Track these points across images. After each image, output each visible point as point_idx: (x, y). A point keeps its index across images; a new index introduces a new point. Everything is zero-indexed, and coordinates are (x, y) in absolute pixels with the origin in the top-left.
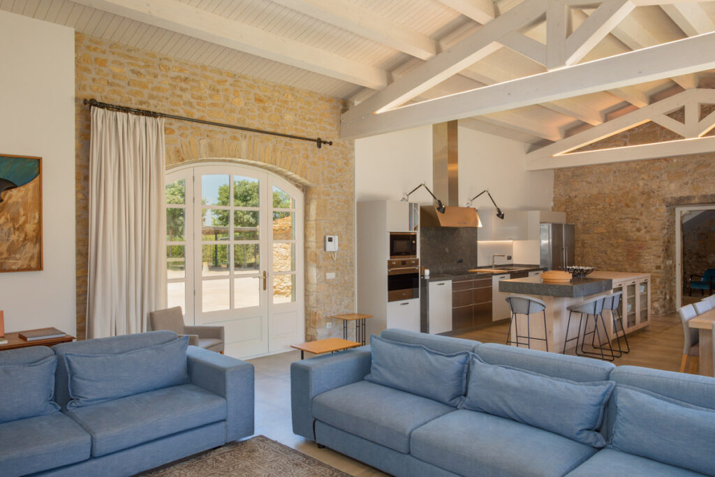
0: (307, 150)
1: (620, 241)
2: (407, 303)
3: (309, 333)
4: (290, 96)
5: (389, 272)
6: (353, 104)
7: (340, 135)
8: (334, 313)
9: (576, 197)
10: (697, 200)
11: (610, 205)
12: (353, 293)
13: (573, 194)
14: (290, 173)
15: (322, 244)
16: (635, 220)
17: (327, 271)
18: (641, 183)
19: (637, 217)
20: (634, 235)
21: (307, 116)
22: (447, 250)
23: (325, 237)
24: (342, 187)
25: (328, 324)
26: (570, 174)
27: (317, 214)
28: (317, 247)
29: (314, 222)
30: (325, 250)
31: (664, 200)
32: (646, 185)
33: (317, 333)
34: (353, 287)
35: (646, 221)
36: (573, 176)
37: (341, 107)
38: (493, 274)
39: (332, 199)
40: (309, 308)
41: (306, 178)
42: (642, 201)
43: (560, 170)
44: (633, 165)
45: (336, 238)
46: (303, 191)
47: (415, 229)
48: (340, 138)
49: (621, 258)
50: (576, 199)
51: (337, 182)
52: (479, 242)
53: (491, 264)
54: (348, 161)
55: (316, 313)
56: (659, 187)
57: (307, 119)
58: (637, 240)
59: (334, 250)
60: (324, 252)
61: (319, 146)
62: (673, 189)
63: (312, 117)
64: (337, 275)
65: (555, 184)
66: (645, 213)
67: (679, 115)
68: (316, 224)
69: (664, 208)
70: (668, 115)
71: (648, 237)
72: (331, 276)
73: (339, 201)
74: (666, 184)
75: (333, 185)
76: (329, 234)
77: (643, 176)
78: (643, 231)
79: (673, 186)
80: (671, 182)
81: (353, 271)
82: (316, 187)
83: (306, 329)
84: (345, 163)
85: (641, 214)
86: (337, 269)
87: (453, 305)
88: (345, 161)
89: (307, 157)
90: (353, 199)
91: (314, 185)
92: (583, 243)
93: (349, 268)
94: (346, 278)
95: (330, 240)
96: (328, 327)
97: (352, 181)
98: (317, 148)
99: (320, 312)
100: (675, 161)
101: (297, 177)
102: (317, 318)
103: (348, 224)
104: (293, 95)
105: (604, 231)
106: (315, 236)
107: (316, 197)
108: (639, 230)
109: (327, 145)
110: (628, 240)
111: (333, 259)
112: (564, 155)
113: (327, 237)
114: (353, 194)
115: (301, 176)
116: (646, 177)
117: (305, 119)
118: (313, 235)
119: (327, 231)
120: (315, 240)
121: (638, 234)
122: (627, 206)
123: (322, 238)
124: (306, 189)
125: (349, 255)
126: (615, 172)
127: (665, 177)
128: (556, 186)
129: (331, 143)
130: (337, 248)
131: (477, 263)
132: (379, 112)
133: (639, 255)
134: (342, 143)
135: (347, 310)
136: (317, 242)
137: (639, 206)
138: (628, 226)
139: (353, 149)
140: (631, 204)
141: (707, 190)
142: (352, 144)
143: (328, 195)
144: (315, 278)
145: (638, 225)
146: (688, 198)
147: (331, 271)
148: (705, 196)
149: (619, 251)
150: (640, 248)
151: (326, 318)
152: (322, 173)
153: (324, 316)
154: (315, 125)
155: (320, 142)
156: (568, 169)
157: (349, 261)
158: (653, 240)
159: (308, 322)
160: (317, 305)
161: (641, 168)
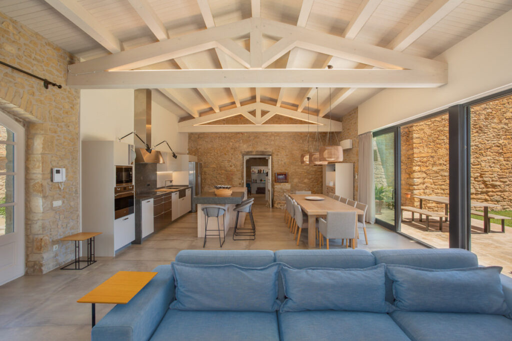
0: (33, 87)
1: (223, 171)
2: (128, 218)
3: (30, 259)
4: (11, 28)
5: (115, 197)
6: (79, 60)
7: (66, 81)
8: (60, 235)
9: (200, 148)
10: (254, 153)
11: (217, 154)
12: (78, 216)
13: (198, 147)
14: (11, 105)
15: (49, 176)
16: (229, 161)
17: (54, 199)
18: (231, 144)
19: (230, 160)
20: (229, 169)
21: (33, 56)
22: (142, 178)
23: (52, 170)
24: (69, 127)
25: (54, 247)
26: (197, 136)
27: (44, 148)
28: (43, 179)
29: (40, 156)
30: (52, 181)
31: (241, 152)
32: (233, 145)
33: (43, 258)
34: (77, 211)
35: (234, 162)
36: (198, 137)
37: (68, 59)
38: (172, 192)
39: (58, 136)
40: (31, 237)
41: (31, 113)
42: (232, 152)
43: (192, 134)
44: (228, 135)
45: (63, 171)
46: (24, 126)
47: (132, 163)
48: (67, 85)
49: (223, 180)
50: (200, 150)
51: (63, 122)
52: (158, 173)
53: (164, 186)
54: (73, 106)
55: (41, 239)
56: (239, 146)
57: (33, 57)
58: (230, 171)
59: (62, 181)
60: (50, 183)
61: (47, 87)
62: (245, 147)
63: (38, 57)
64: (63, 202)
65: (189, 141)
66: (233, 158)
67: (253, 113)
68: (42, 158)
69: (241, 156)
70: (249, 112)
71: (235, 170)
72: (57, 203)
73: (65, 139)
74: (242, 145)
75: (60, 124)
76: (57, 167)
77: (231, 140)
78: (233, 166)
79: (245, 146)
80: (244, 144)
81: (78, 197)
82: (42, 124)
83: (27, 256)
84: (71, 107)
85: (232, 159)
86: (64, 197)
87: (154, 215)
88: (71, 105)
89: (33, 94)
90: (78, 139)
91: (41, 121)
92: (205, 173)
93: (74, 195)
94: (72, 204)
95: (58, 172)
96: (54, 249)
97: (77, 124)
98: (44, 88)
99: (47, 237)
100: (246, 134)
101: (21, 111)
102: (43, 244)
103: (74, 158)
104: (15, 28)
105: (215, 167)
106: (41, 168)
107: (42, 132)
108: (231, 166)
109: (56, 88)
110: (226, 171)
111: (60, 189)
112: (198, 126)
113: (55, 170)
114: (78, 134)
115: (26, 110)
116: (233, 141)
117: (30, 57)
118: (39, 167)
119: (54, 164)
120: (41, 172)
121: (231, 168)
122: (225, 154)
123: (49, 171)
124: (28, 125)
125: (74, 184)
126: (219, 137)
127: (241, 141)
128: (189, 142)
129: (60, 87)
130: (64, 179)
131: (156, 185)
132: (110, 71)
133: (232, 178)
134: (69, 90)
135: (72, 231)
136: (43, 174)
137: (230, 155)
138: (226, 164)
139: (79, 97)
140: (227, 154)
141: (258, 149)
142: (78, 92)
143: (55, 132)
144: (41, 207)
145: (230, 164)
146: (251, 152)
147: (58, 199)
148: (257, 151)
149: (223, 176)
150: (232, 175)
151: (53, 241)
152: (49, 111)
153: (51, 240)
154: (42, 66)
155: (47, 84)
156: (196, 134)
157: (74, 190)
158: (237, 171)
159: (30, 249)
160: (43, 231)
161: (231, 136)
